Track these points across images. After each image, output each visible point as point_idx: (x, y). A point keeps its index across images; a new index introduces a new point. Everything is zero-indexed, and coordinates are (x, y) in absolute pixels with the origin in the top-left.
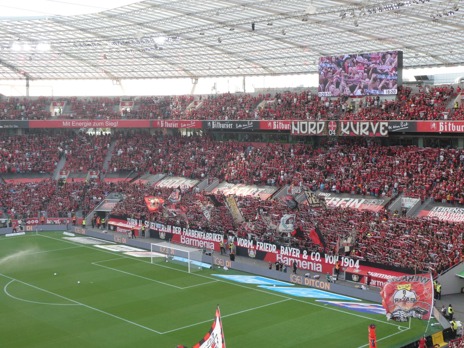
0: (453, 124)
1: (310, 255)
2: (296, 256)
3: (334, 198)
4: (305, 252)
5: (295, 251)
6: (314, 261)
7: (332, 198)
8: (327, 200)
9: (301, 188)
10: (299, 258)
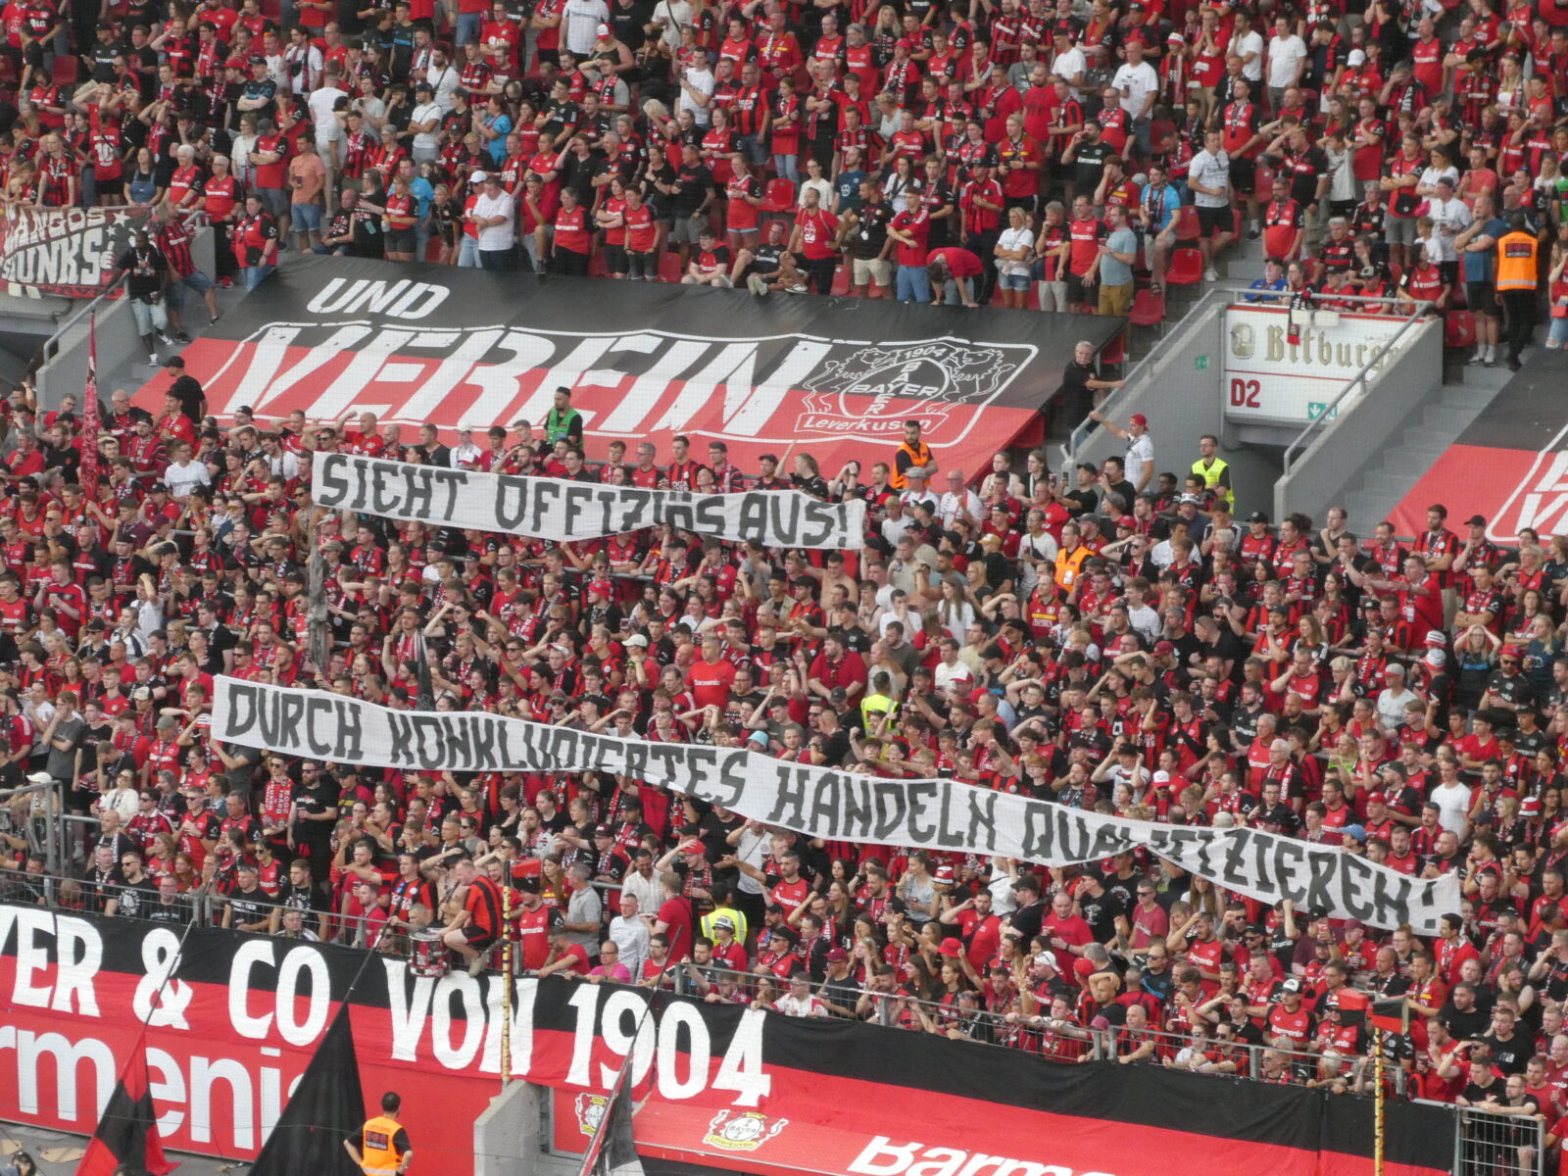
1: (222, 976)
2: (62, 1004)
3: (483, 339)
4: (161, 944)
5: (45, 940)
6: (266, 1051)
7: (465, 336)
8: (405, 354)
9: (104, 227)
10: (88, 1020)
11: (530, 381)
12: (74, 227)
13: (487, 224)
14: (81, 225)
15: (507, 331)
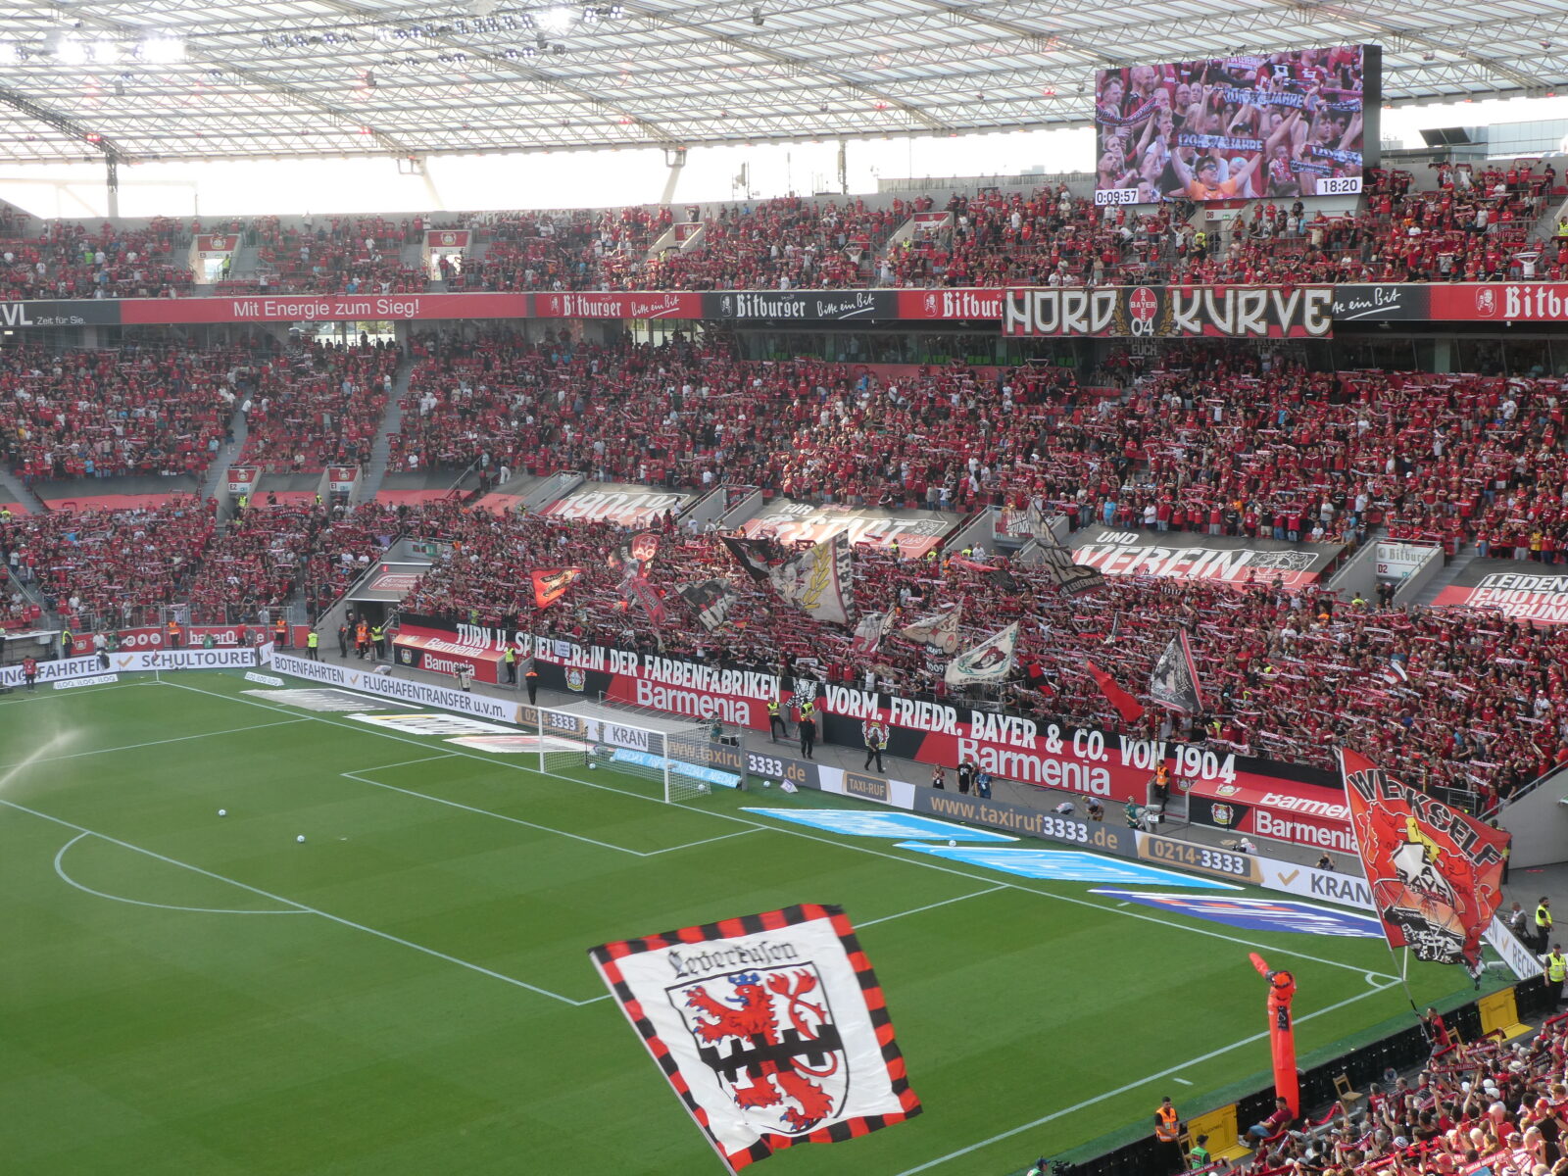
0: (1551, 293)
1: (1072, 739)
4: (1053, 728)
6: (1085, 761)
7: (1143, 549)
8: (1125, 554)
10: (1032, 750)
11: (1163, 563)
15: (1156, 548)
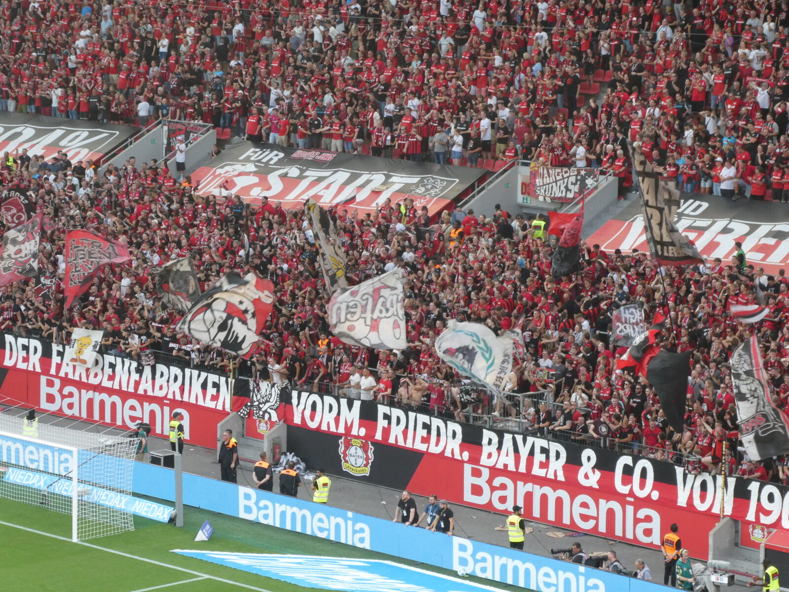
1: (612, 469)
2: (551, 476)
3: (721, 224)
4: (589, 455)
5: (544, 451)
6: (629, 499)
7: (714, 222)
8: (690, 228)
9: (577, 176)
10: (560, 482)
12: (565, 176)
13: (725, 180)
14: (567, 175)
15: (731, 221)
